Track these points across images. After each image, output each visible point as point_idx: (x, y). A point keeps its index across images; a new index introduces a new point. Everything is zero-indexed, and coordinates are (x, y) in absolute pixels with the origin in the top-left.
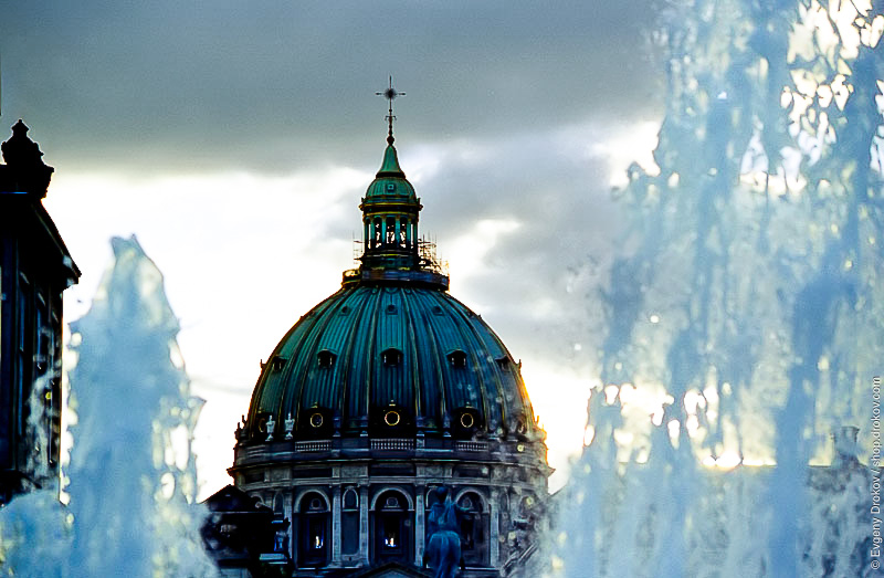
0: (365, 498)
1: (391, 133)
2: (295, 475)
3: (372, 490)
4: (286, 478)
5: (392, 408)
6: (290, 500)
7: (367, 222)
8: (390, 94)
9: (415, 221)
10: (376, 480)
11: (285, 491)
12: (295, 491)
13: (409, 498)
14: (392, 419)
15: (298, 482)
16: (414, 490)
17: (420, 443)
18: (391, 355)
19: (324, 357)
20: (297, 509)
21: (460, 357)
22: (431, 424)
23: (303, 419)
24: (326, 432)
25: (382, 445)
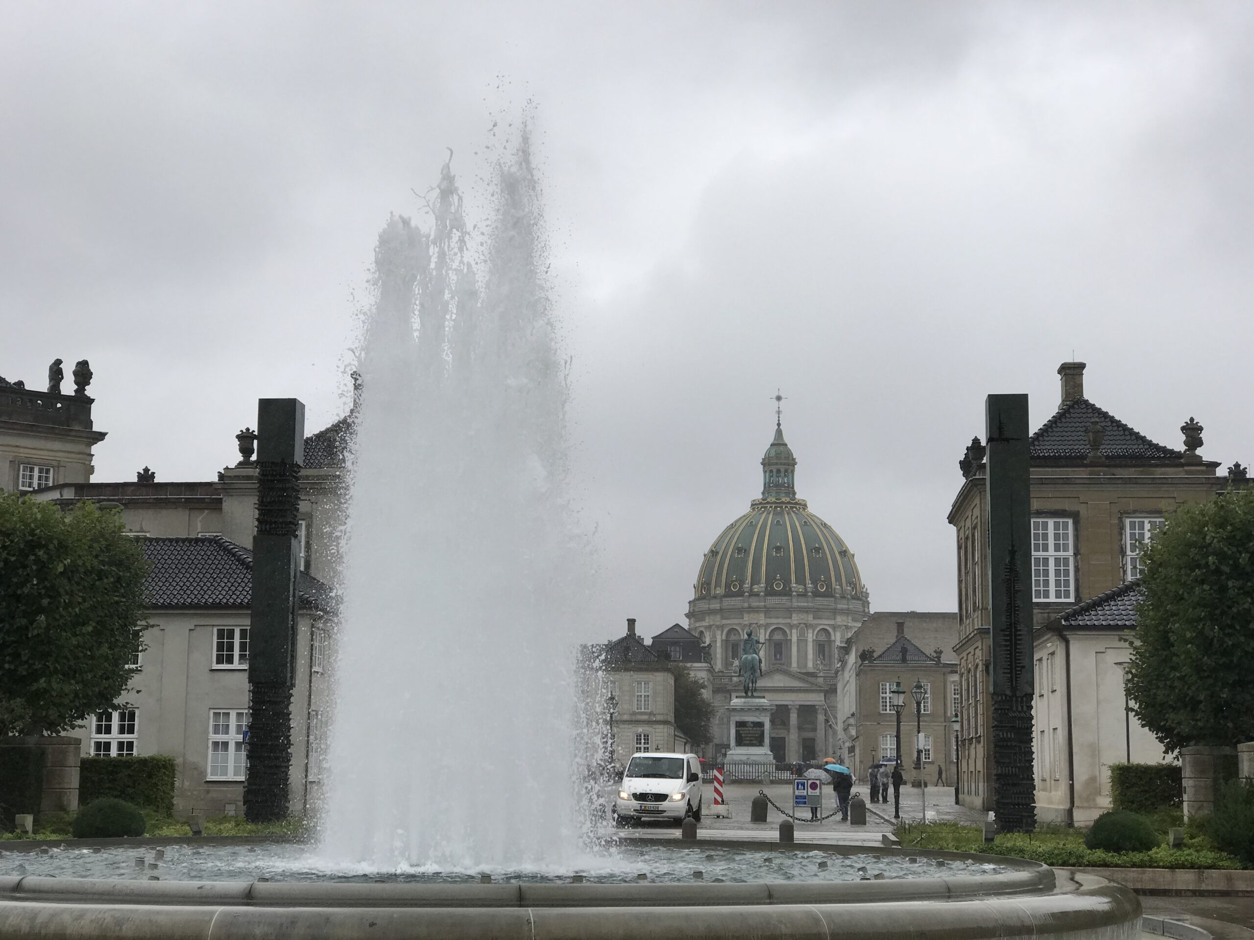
0: (762, 631)
1: (779, 420)
2: (723, 618)
3: (766, 626)
4: (717, 620)
5: (778, 580)
6: (719, 632)
7: (765, 472)
8: (779, 398)
9: (793, 472)
10: (769, 621)
11: (718, 627)
12: (722, 627)
13: (788, 631)
14: (778, 585)
15: (724, 622)
16: (791, 627)
17: (794, 600)
18: (778, 549)
19: (740, 550)
20: (724, 637)
21: (818, 550)
22: (801, 588)
23: (728, 586)
24: (740, 594)
25: (772, 601)
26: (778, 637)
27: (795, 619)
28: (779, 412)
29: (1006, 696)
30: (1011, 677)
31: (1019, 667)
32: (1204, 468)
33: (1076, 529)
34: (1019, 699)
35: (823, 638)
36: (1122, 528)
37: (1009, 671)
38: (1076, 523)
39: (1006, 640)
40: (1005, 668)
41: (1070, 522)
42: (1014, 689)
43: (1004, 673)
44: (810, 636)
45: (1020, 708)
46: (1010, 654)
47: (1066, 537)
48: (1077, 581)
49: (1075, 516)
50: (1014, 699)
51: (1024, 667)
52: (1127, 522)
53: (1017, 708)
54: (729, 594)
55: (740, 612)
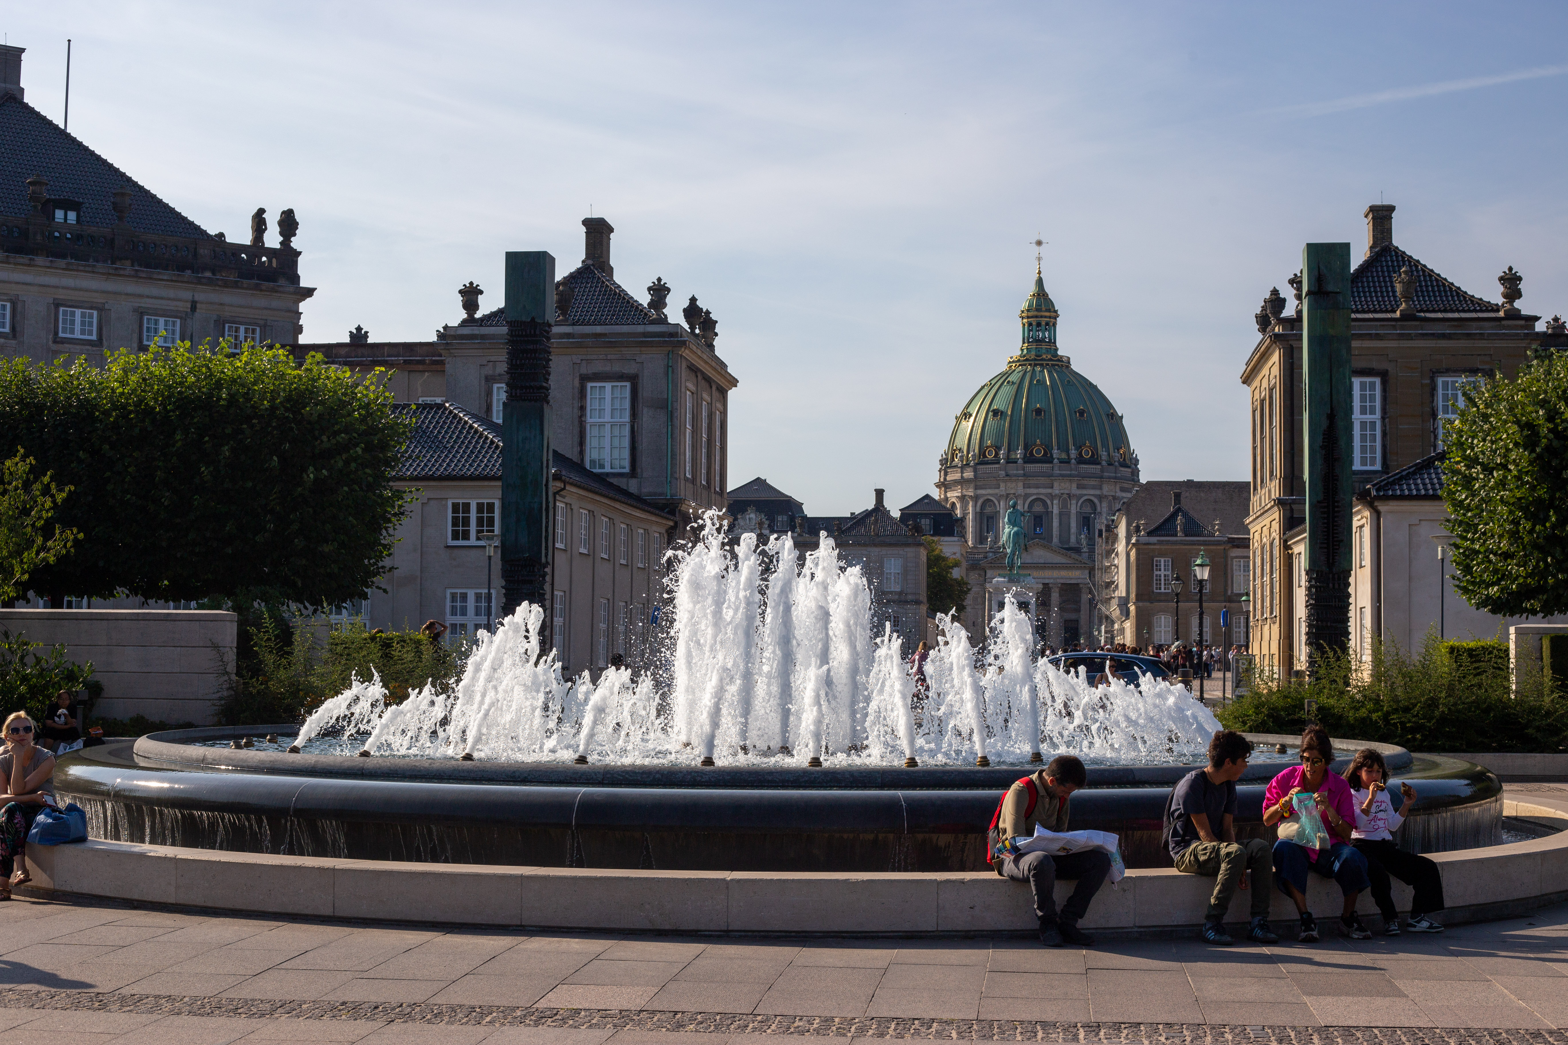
1: (1039, 269)
2: (977, 488)
4: (970, 490)
5: (1038, 446)
6: (972, 504)
7: (1024, 326)
8: (1039, 243)
9: (1054, 325)
10: (1029, 491)
11: (970, 498)
12: (975, 498)
13: (1049, 502)
14: (1038, 452)
15: (979, 492)
16: (1052, 497)
17: (1056, 468)
18: (1038, 412)
20: (978, 509)
21: (1082, 413)
22: (1064, 456)
25: (1032, 469)
26: (1038, 508)
27: (1057, 488)
28: (1039, 259)
29: (1322, 572)
30: (1328, 552)
31: (1337, 541)
32: (1522, 322)
33: (1384, 390)
34: (1336, 576)
35: (1088, 509)
36: (1433, 389)
37: (1325, 546)
38: (1384, 383)
39: (1322, 513)
40: (1321, 544)
41: (1377, 381)
42: (1331, 565)
44: (1074, 508)
45: (1337, 586)
46: (1328, 527)
47: (1372, 398)
48: (1384, 446)
49: (1384, 375)
51: (1342, 541)
52: (1440, 381)
53: (1334, 585)
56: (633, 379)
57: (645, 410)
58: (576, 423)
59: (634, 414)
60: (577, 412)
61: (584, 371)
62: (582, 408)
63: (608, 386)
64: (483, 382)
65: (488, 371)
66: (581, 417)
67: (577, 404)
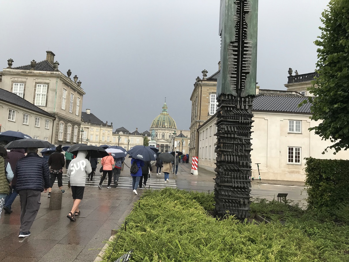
3: (162, 132)
5: (164, 125)
8: (165, 98)
13: (165, 133)
17: (166, 129)
18: (164, 121)
19: (158, 120)
21: (170, 121)
22: (167, 127)
23: (156, 126)
24: (158, 127)
25: (162, 128)
26: (163, 134)
27: (166, 131)
28: (165, 100)
29: (232, 95)
30: (237, 81)
31: (244, 73)
34: (243, 99)
37: (235, 76)
39: (234, 51)
40: (232, 74)
42: (239, 90)
43: (231, 77)
44: (168, 134)
45: (243, 107)
46: (238, 62)
50: (239, 99)
51: (248, 73)
53: (241, 107)
54: (156, 127)
55: (158, 130)
56: (48, 84)
57: (50, 91)
58: (33, 93)
59: (47, 92)
60: (33, 91)
61: (36, 81)
62: (35, 90)
63: (42, 85)
64: (11, 82)
65: (13, 79)
66: (34, 92)
67: (34, 89)
